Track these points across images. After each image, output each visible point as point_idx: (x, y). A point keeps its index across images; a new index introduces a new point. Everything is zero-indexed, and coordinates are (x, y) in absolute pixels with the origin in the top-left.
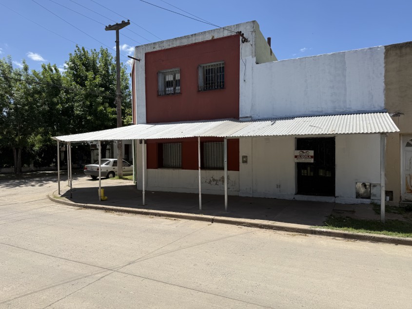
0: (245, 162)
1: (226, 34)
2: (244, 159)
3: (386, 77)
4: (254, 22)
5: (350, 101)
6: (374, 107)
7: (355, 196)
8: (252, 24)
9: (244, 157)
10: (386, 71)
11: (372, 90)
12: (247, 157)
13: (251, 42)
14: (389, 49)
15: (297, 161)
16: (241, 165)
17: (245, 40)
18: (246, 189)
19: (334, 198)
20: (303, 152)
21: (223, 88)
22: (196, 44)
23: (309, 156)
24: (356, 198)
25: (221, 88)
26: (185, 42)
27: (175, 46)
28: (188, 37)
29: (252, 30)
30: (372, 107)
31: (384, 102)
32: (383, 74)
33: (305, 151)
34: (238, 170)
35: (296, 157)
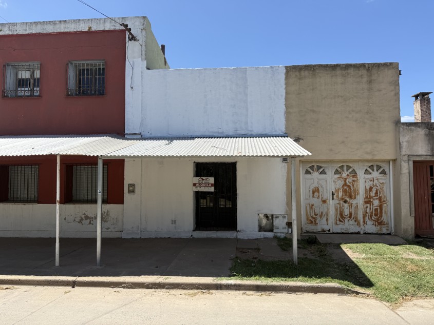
0: (132, 192)
1: (108, 26)
2: (131, 188)
3: (286, 99)
4: (144, 18)
5: (252, 123)
6: (276, 131)
7: (257, 229)
8: (142, 21)
9: (130, 185)
10: (287, 93)
11: (273, 112)
12: (134, 185)
13: (140, 42)
14: (289, 70)
15: (195, 189)
16: (127, 196)
17: (133, 38)
18: (133, 227)
19: (236, 233)
20: (203, 179)
21: (103, 94)
22: (65, 33)
23: (208, 184)
24: (259, 231)
25: (100, 94)
26: (50, 29)
27: (34, 32)
28: (54, 23)
29: (142, 27)
30: (274, 130)
31: (284, 126)
32: (284, 97)
33: (204, 178)
34: (122, 202)
35: (195, 185)
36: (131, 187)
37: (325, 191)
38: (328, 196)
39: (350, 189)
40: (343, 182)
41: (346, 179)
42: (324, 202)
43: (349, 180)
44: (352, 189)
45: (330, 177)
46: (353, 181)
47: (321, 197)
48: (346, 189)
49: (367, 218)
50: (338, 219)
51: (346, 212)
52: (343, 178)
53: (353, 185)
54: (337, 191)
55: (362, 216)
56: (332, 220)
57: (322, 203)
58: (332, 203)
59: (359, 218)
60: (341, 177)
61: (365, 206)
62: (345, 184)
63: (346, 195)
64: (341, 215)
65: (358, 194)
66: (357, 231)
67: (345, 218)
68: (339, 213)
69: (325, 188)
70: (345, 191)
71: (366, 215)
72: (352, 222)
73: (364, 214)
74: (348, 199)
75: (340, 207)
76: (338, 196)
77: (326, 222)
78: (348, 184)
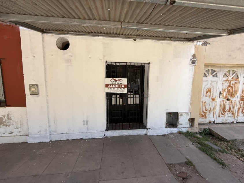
2: (33, 89)
7: (164, 126)
16: (29, 99)
19: (146, 130)
20: (115, 80)
24: (166, 127)
33: (117, 79)
35: (107, 86)
36: (34, 87)
37: (215, 91)
38: (217, 95)
39: (232, 89)
40: (228, 84)
41: (231, 81)
42: (213, 100)
43: (233, 82)
44: (234, 90)
45: (220, 80)
46: (235, 83)
47: (211, 96)
48: (229, 89)
49: (240, 111)
50: (221, 113)
51: (227, 108)
52: (228, 81)
53: (235, 86)
54: (224, 91)
55: (237, 110)
56: (217, 114)
57: (212, 100)
58: (218, 101)
59: (235, 112)
60: (227, 80)
61: (241, 102)
62: (230, 86)
63: (229, 94)
64: (224, 110)
65: (237, 93)
66: (232, 121)
67: (225, 112)
68: (222, 108)
69: (215, 89)
70: (228, 91)
71: (240, 109)
72: (230, 115)
73: (238, 109)
74: (229, 97)
75: (223, 104)
76: (223, 95)
77: (213, 115)
78: (232, 85)
